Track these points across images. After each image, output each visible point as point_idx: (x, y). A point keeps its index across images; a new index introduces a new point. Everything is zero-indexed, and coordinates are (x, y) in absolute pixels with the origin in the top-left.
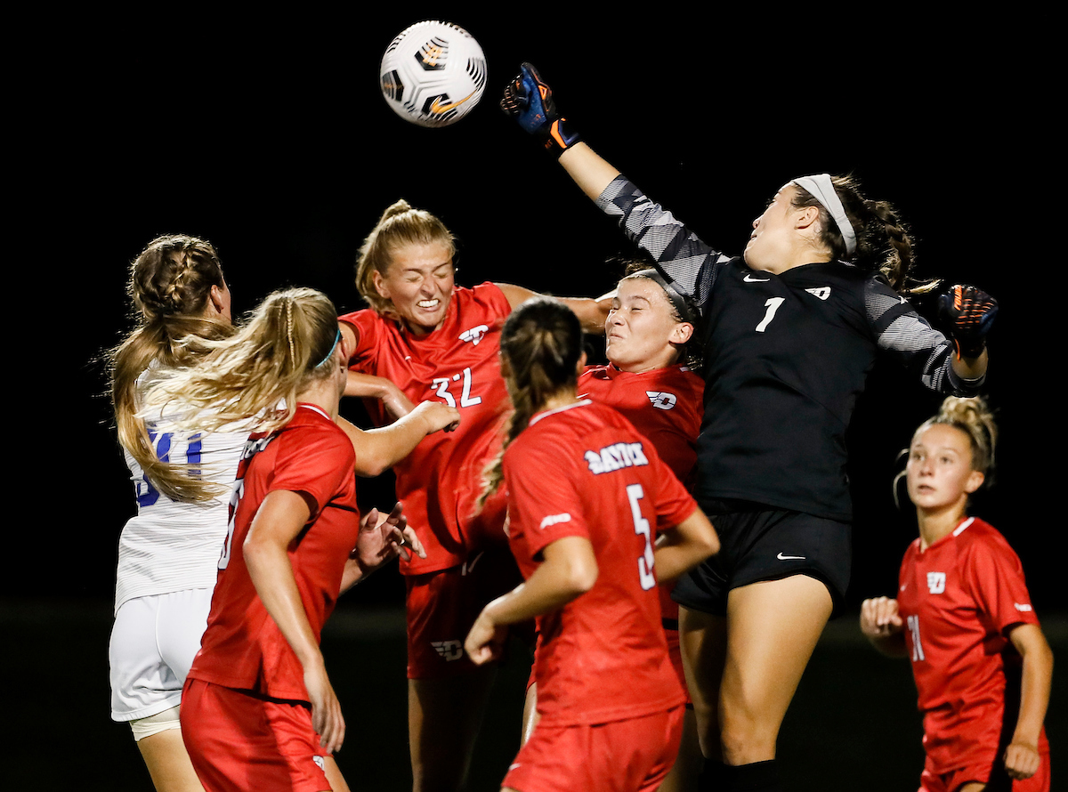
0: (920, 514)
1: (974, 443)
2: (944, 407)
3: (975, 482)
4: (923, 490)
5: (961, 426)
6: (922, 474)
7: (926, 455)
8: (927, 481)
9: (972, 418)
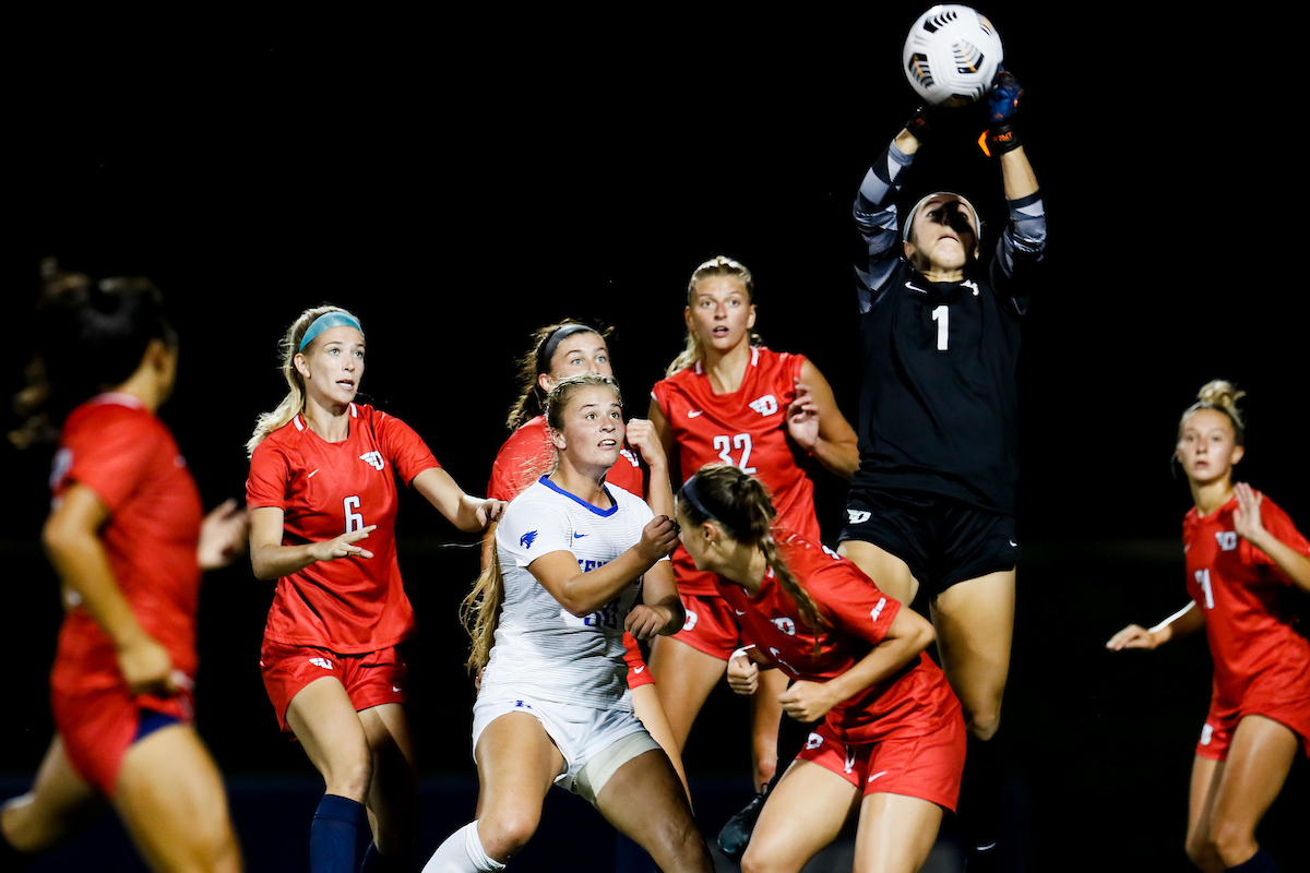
0: (1194, 487)
1: (1234, 423)
2: (1201, 394)
3: (1237, 456)
4: (1201, 466)
5: (1219, 408)
6: (1198, 452)
7: (1199, 436)
8: (1202, 457)
9: (1227, 402)
